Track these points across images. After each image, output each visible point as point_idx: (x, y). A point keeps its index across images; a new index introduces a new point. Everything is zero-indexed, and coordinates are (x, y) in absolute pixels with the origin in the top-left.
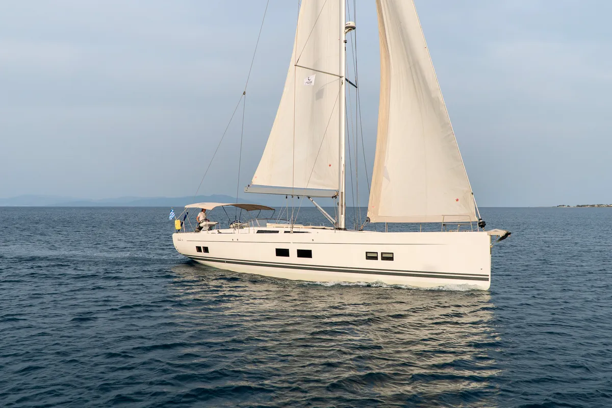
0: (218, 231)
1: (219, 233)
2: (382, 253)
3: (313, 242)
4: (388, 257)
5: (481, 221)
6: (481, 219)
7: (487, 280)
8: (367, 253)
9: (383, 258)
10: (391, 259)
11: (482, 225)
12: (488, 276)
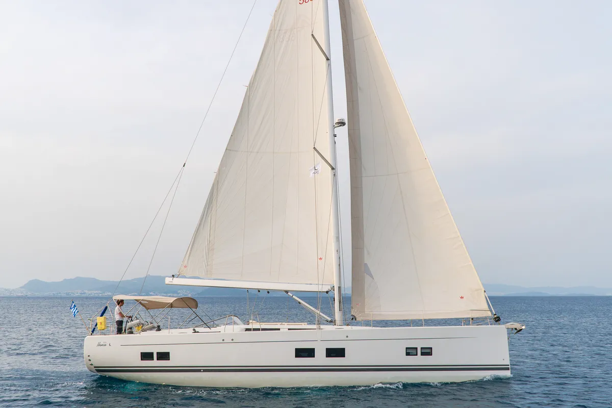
0: (194, 330)
1: (195, 332)
2: (422, 348)
3: (348, 339)
4: (427, 352)
5: (495, 316)
6: (496, 315)
7: (508, 369)
8: (407, 348)
9: (423, 354)
10: (430, 354)
11: (497, 320)
12: (508, 365)
